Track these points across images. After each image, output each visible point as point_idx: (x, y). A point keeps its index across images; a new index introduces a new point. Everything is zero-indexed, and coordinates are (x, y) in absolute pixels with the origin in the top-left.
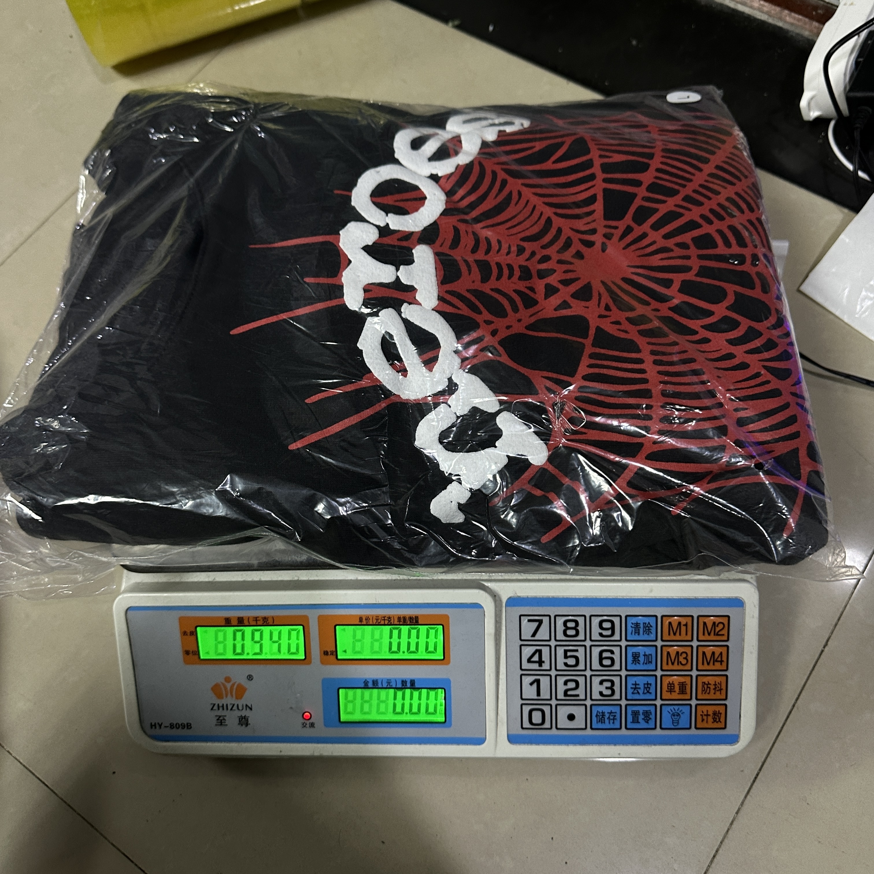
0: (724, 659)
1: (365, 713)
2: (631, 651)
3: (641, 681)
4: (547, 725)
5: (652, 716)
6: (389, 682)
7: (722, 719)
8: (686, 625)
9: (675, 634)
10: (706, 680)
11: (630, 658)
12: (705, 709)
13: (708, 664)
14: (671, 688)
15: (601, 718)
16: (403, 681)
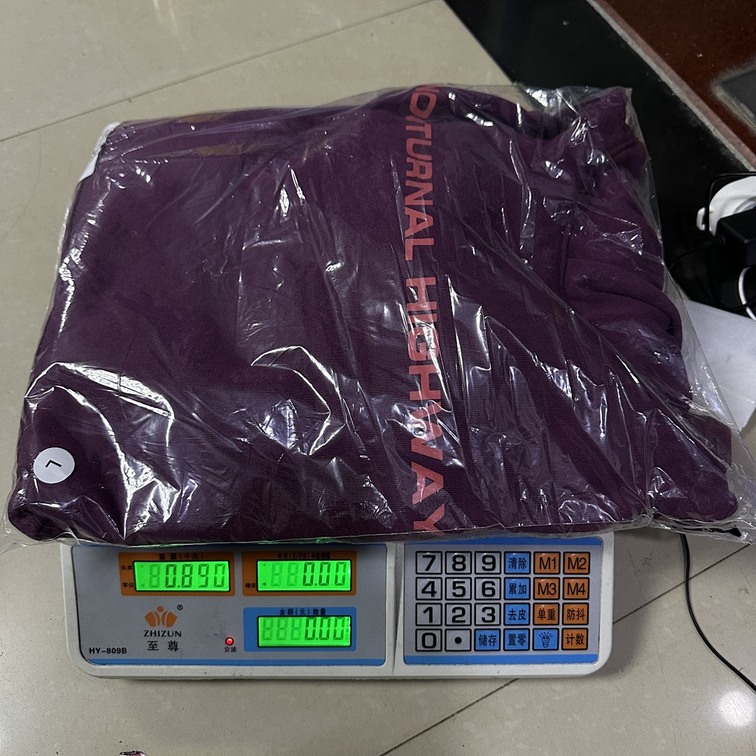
0: (586, 589)
1: (281, 639)
2: (509, 582)
3: (517, 608)
4: (438, 647)
5: (527, 639)
6: (302, 611)
7: (585, 642)
8: (554, 560)
9: (545, 568)
10: (571, 607)
11: (508, 589)
12: (570, 632)
13: (573, 593)
14: (542, 614)
15: (483, 640)
16: (314, 610)
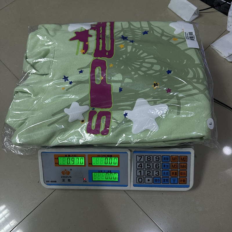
0: (186, 166)
1: (99, 179)
2: (163, 164)
3: (166, 172)
4: (143, 182)
5: (168, 180)
6: (105, 171)
7: (185, 181)
8: (177, 158)
9: (174, 160)
10: (181, 172)
11: (163, 166)
12: (181, 179)
13: (182, 168)
14: (173, 173)
15: (156, 180)
16: (108, 171)
